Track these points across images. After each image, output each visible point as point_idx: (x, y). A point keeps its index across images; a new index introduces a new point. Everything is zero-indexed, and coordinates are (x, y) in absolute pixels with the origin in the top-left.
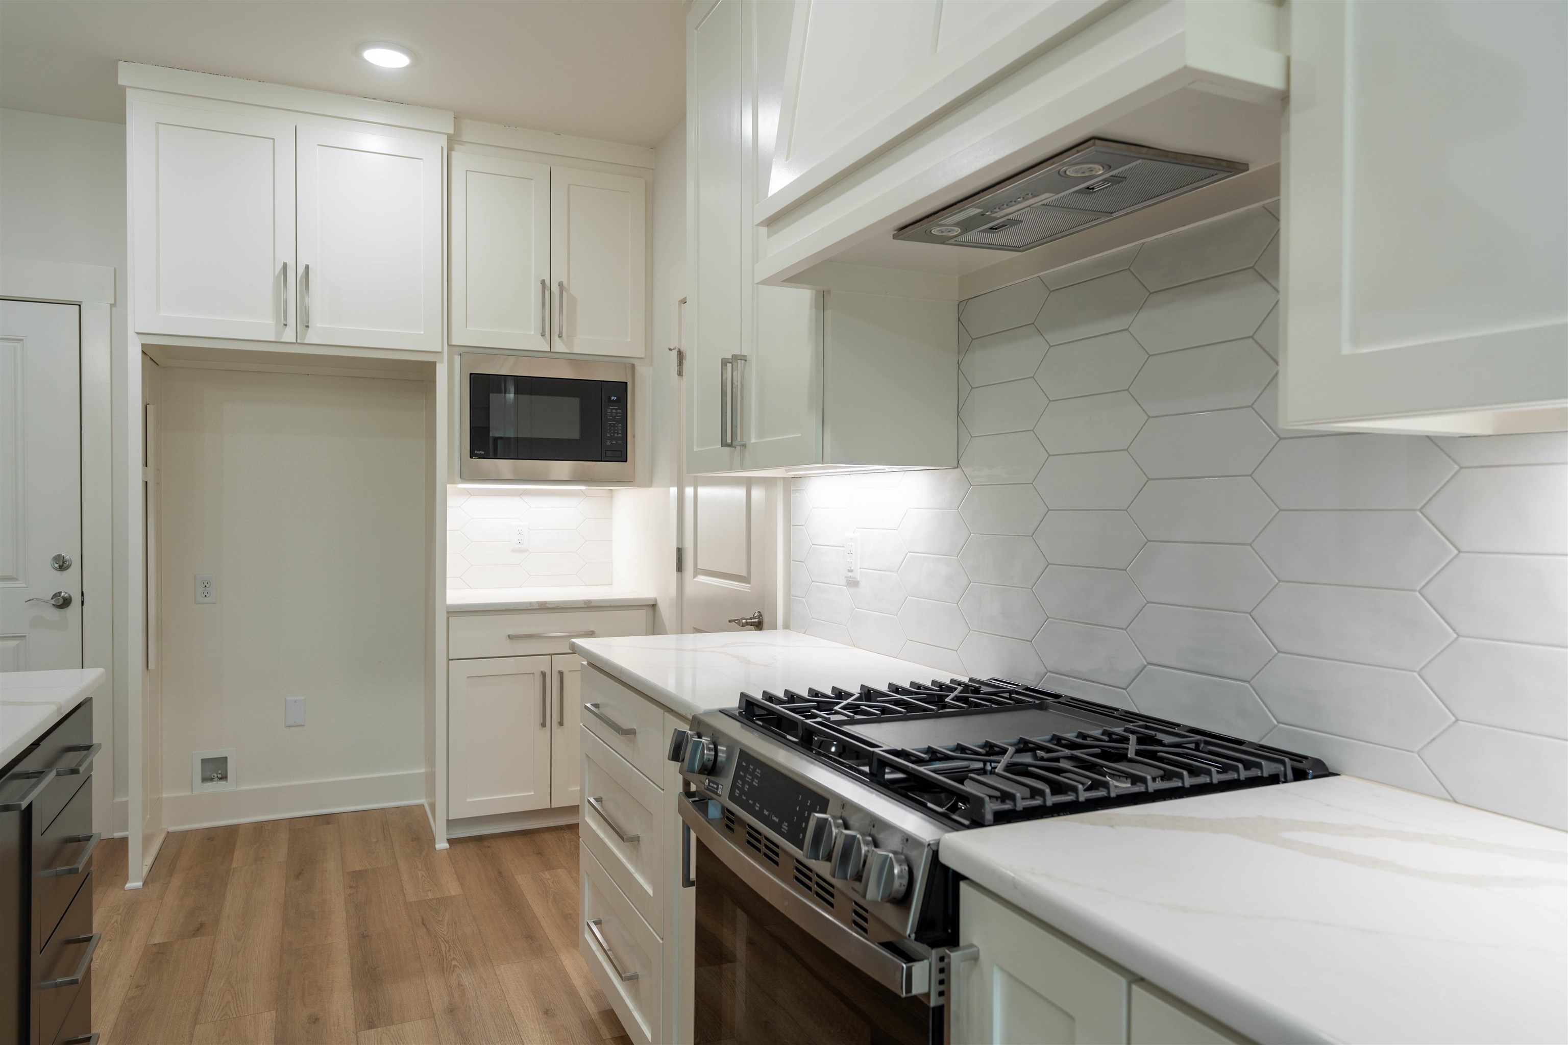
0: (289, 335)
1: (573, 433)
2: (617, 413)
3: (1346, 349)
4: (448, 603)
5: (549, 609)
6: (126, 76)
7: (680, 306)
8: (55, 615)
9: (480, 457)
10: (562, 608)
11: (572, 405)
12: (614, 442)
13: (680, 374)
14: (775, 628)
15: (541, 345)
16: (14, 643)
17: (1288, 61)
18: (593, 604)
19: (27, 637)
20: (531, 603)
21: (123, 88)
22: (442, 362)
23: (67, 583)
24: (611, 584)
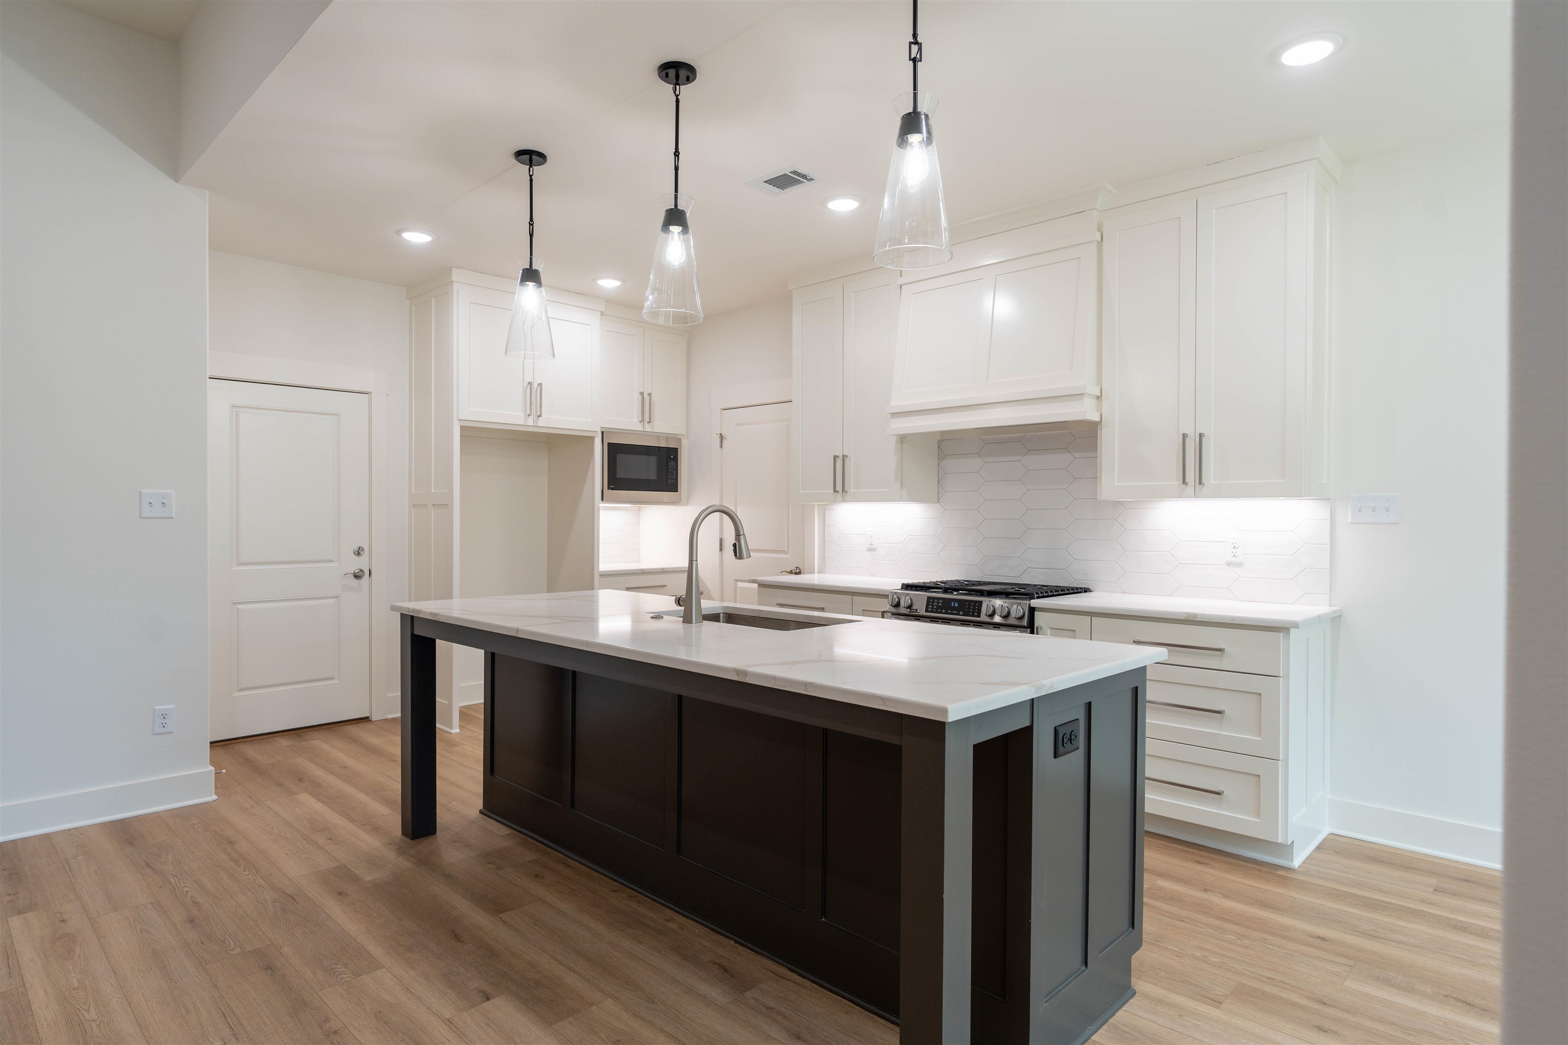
0: (530, 422)
1: (653, 475)
2: (673, 465)
3: (1116, 484)
4: (600, 570)
5: (646, 573)
6: (456, 275)
7: (721, 411)
8: (355, 582)
9: (612, 489)
10: (652, 572)
11: (653, 460)
12: (672, 481)
13: (721, 447)
14: (814, 573)
15: (638, 427)
16: (332, 601)
17: (1101, 415)
18: (665, 570)
19: (340, 597)
20: (637, 570)
21: (453, 282)
22: (598, 437)
23: (361, 563)
24: (640, 562)
